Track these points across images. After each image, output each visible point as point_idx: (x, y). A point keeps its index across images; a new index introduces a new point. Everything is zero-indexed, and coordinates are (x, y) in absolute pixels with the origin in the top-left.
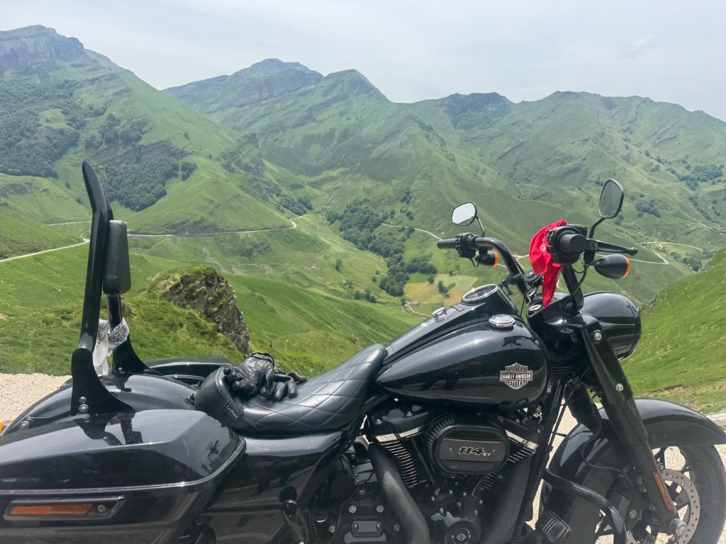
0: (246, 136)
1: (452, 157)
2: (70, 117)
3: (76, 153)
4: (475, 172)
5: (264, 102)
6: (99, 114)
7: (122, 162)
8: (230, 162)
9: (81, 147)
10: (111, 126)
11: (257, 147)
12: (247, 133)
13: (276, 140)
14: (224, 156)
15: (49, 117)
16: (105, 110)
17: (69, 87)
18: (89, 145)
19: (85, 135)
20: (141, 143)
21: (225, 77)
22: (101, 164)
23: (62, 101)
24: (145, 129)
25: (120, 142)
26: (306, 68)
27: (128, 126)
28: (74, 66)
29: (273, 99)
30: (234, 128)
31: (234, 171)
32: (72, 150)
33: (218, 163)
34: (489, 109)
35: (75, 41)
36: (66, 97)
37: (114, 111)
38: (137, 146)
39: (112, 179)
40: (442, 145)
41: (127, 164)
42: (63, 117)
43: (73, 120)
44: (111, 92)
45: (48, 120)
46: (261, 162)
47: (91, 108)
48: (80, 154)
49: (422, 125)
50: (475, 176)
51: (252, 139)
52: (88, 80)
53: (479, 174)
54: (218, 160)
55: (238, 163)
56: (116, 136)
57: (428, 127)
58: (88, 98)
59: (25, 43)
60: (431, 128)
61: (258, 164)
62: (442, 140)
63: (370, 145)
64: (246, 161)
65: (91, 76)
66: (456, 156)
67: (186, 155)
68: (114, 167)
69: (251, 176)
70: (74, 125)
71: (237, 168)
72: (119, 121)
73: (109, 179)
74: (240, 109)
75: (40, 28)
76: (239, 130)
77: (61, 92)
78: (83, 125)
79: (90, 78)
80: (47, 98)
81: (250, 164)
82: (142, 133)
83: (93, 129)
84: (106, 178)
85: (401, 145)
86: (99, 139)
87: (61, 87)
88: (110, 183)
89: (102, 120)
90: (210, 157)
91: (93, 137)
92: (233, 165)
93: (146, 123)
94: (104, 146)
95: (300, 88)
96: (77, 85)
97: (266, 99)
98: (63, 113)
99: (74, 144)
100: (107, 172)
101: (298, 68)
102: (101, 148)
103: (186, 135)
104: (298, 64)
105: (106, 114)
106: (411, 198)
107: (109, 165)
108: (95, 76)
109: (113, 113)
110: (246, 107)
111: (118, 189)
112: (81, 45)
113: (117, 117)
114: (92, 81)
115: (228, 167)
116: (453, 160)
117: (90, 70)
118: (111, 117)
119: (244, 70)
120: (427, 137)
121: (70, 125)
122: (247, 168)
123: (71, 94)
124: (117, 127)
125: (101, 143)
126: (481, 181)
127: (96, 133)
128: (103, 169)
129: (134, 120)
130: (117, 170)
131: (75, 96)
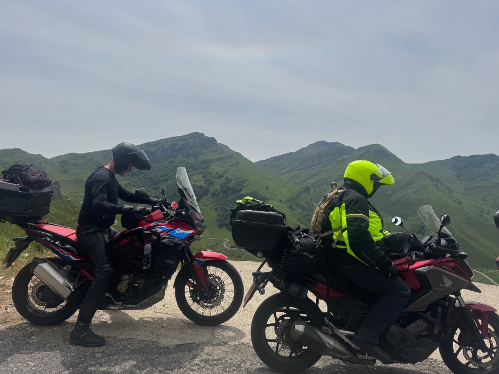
0: (303, 188)
1: (458, 201)
2: (206, 179)
3: (206, 199)
4: (480, 213)
5: (315, 167)
6: (221, 177)
7: (230, 204)
8: (292, 204)
9: (210, 195)
10: (226, 184)
11: (310, 194)
12: (303, 186)
13: (322, 190)
14: (289, 200)
15: (195, 179)
16: (224, 174)
17: (207, 163)
18: (214, 194)
19: (212, 189)
20: (241, 193)
21: (291, 153)
22: (218, 205)
23: (203, 171)
24: (244, 185)
25: (230, 192)
26: (344, 145)
27: (236, 183)
28: (211, 152)
29: (321, 165)
30: (295, 183)
31: (294, 209)
32: (205, 197)
33: (284, 205)
34: (488, 166)
35: (213, 139)
36: (205, 168)
37: (229, 175)
38: (239, 195)
39: (224, 214)
40: (449, 192)
41: (233, 205)
42: (203, 179)
43: (208, 181)
44: (229, 164)
45: (195, 181)
46: (312, 204)
47: (217, 174)
48: (209, 199)
49: (431, 178)
50: (481, 215)
51: (307, 189)
52: (217, 159)
53: (484, 214)
54: (285, 203)
55: (297, 205)
56: (229, 189)
57: (436, 180)
58: (216, 168)
59: (189, 142)
60: (439, 180)
61: (310, 205)
62: (449, 188)
63: (390, 192)
64: (301, 203)
65: (218, 157)
66: (462, 200)
67: (266, 200)
68: (225, 207)
69: (305, 213)
70: (207, 183)
71: (296, 208)
72: (231, 180)
73: (221, 214)
74: (300, 172)
75: (197, 133)
76: (298, 184)
77: (203, 166)
78: (212, 183)
79: (218, 158)
80: (196, 169)
81: (305, 205)
82: (243, 187)
83: (217, 186)
84: (221, 213)
85: (415, 192)
86: (219, 191)
87: (203, 163)
88: (222, 216)
89: (222, 180)
90: (280, 201)
91: (216, 190)
92: (294, 206)
93: (245, 182)
94: (221, 195)
95: (340, 157)
96: (211, 162)
97: (316, 165)
98: (203, 177)
99: (206, 194)
100: (221, 209)
101: (338, 145)
102: (220, 196)
103: (267, 188)
104: (338, 143)
105: (225, 177)
106: (426, 231)
107: (223, 206)
108: (221, 157)
109: (228, 176)
110: (303, 171)
111: (226, 220)
112: (216, 140)
113: (230, 178)
114: (219, 159)
115: (291, 207)
116: (460, 203)
117: (219, 153)
118: (227, 179)
119: (303, 148)
120: (436, 186)
121: (205, 183)
122: (303, 208)
123: (208, 167)
124: (229, 184)
125: (220, 193)
126: (486, 219)
127: (218, 187)
128: (219, 208)
129: (239, 180)
130: (227, 208)
131: (210, 168)
